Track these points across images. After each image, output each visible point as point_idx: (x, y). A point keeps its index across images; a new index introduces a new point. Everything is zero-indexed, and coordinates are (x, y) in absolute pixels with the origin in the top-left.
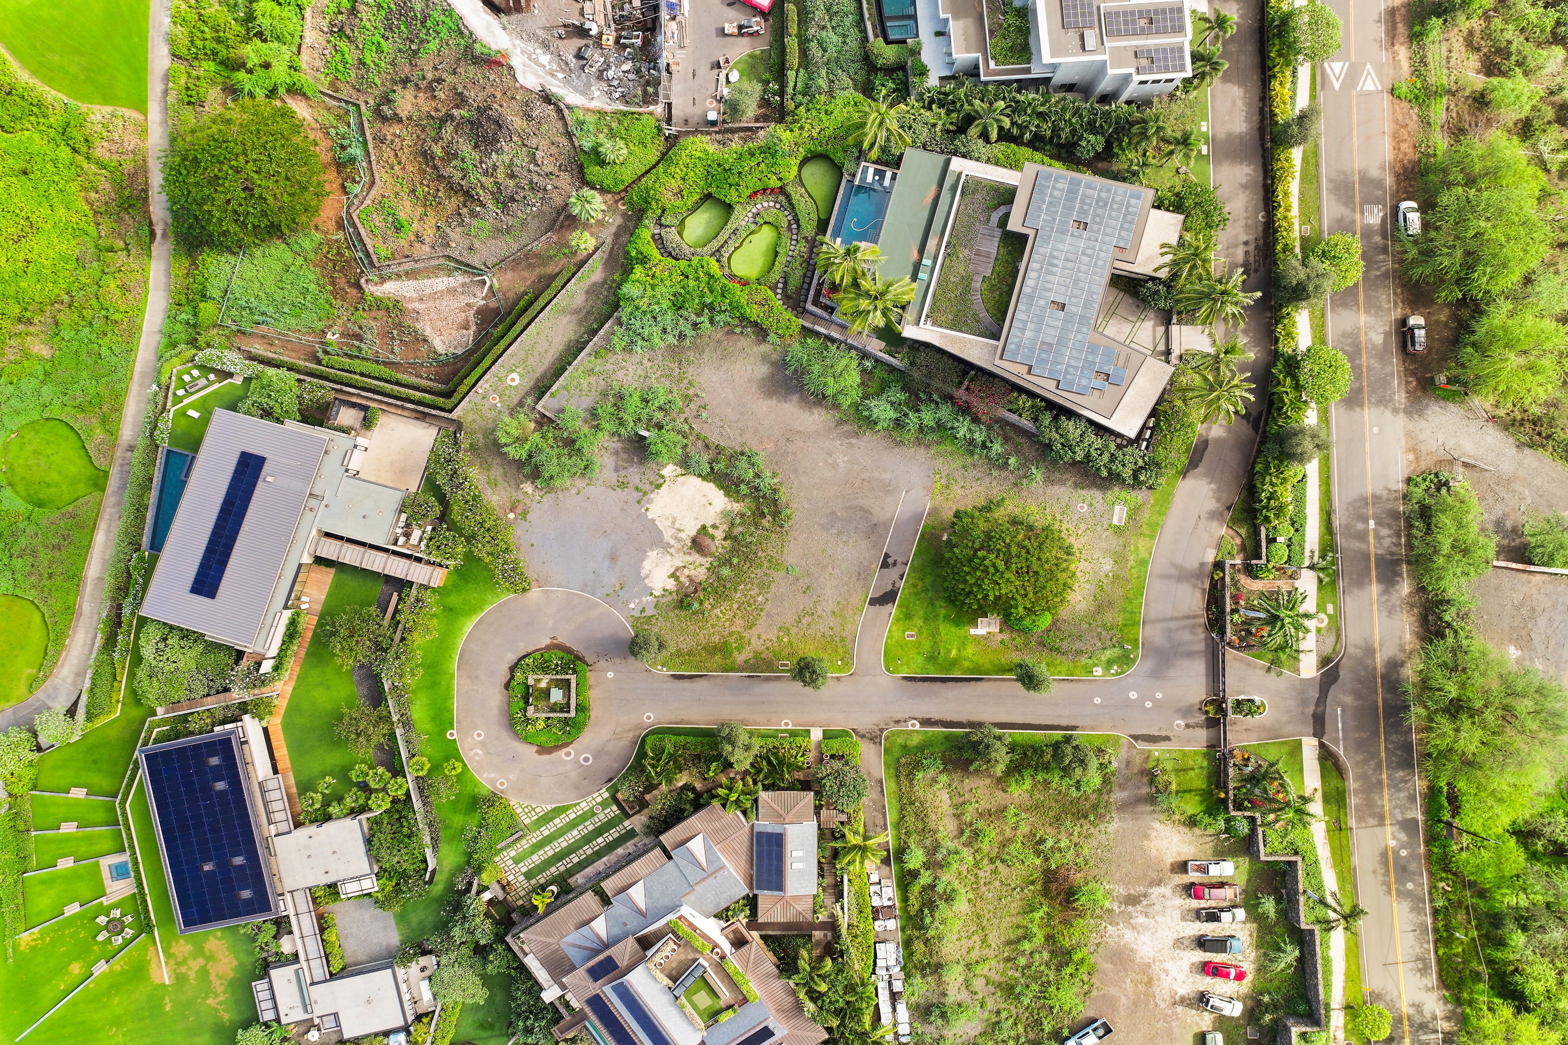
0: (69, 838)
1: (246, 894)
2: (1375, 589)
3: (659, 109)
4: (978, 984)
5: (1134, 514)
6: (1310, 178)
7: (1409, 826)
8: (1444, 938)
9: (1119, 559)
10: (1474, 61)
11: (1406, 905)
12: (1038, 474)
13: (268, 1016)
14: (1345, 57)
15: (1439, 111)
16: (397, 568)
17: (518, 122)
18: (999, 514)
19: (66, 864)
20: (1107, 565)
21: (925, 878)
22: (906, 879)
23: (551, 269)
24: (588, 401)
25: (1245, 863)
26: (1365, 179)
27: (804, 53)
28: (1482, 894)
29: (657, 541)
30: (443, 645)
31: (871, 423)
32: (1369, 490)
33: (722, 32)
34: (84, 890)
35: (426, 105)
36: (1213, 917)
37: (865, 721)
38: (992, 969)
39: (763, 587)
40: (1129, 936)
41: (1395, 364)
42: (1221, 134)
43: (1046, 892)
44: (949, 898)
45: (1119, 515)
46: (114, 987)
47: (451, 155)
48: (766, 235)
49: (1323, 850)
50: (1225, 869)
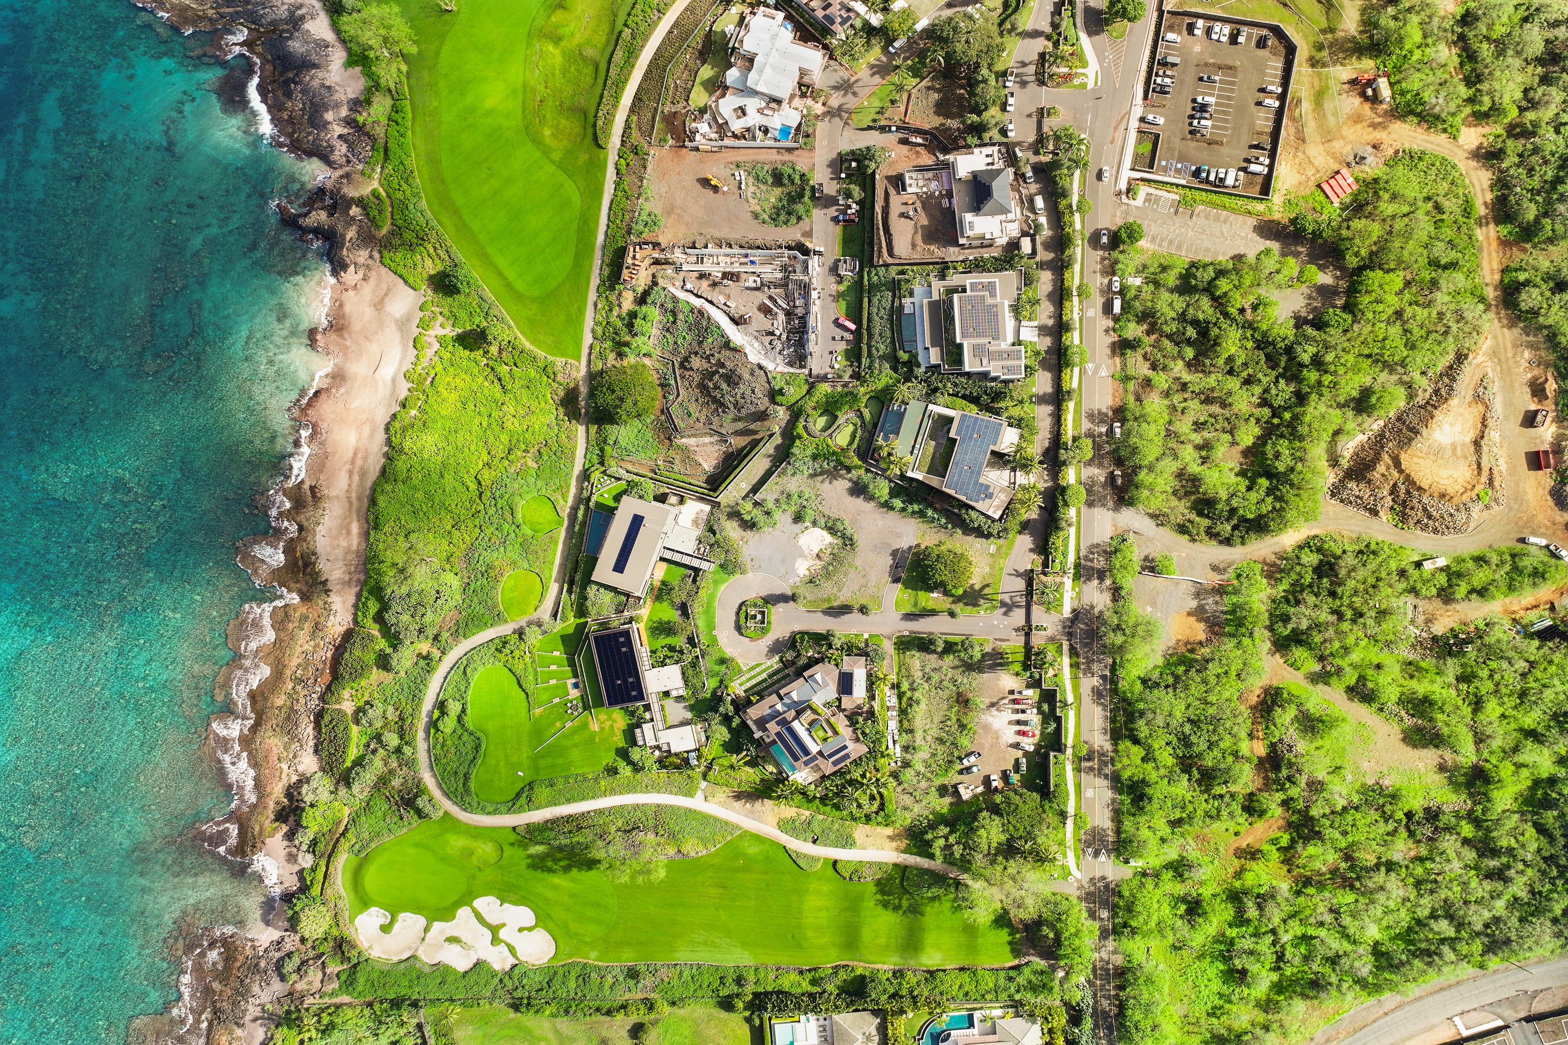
0: (553, 672)
1: (634, 693)
2: (1096, 582)
3: (807, 371)
4: (929, 738)
5: (999, 548)
6: (1077, 411)
7: (1103, 677)
8: (1113, 720)
9: (992, 567)
10: (1147, 365)
11: (1100, 708)
12: (959, 531)
13: (640, 743)
14: (1093, 361)
15: (1131, 386)
16: (696, 563)
17: (746, 376)
18: (943, 548)
19: (553, 682)
20: (987, 569)
21: (909, 694)
22: (900, 696)
23: (758, 437)
24: (775, 496)
25: (1038, 691)
26: (1100, 412)
27: (869, 351)
28: (1130, 704)
29: (802, 555)
30: (711, 597)
31: (892, 508)
32: (1096, 541)
33: (834, 339)
34: (560, 692)
35: (706, 365)
36: (1023, 712)
37: (886, 631)
38: (935, 732)
39: (846, 574)
40: (990, 719)
41: (1109, 490)
42: (1041, 393)
43: (958, 701)
44: (918, 702)
45: (993, 549)
46: (574, 732)
47: (716, 387)
48: (851, 428)
49: (1068, 685)
50: (1030, 692)
